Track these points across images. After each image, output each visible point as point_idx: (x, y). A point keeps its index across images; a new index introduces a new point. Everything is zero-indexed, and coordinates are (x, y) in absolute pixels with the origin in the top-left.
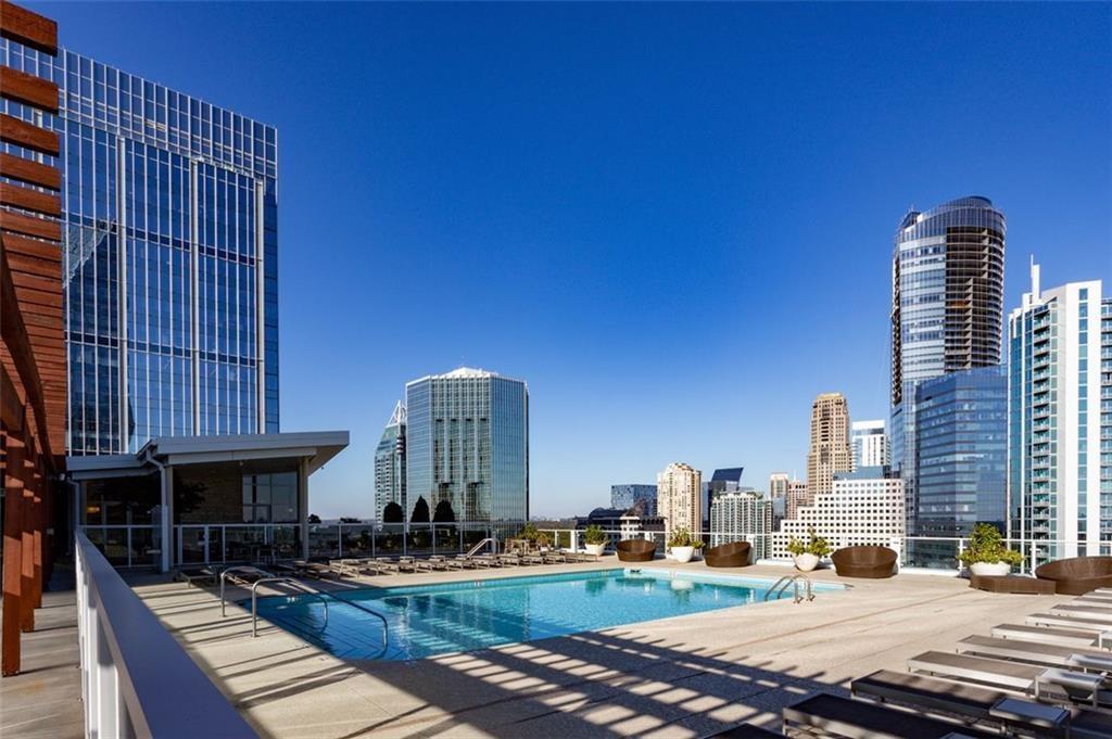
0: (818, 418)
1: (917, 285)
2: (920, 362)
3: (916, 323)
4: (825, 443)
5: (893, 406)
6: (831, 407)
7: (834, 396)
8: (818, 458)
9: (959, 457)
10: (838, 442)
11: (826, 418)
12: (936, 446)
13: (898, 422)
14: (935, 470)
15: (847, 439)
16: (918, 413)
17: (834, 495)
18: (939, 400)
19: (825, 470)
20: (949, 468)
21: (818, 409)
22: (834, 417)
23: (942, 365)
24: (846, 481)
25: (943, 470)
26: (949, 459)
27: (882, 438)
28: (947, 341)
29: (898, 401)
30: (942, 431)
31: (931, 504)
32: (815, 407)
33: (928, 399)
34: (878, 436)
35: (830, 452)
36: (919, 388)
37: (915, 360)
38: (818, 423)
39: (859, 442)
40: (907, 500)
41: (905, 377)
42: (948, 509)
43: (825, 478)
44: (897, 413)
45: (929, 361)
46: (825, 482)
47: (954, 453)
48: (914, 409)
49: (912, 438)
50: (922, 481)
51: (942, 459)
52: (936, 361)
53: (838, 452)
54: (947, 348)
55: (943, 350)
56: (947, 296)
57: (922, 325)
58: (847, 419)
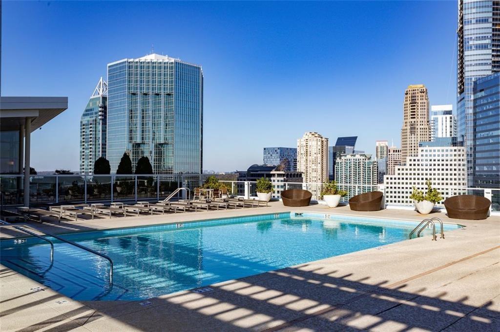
0: (409, 102)
1: (474, 11)
2: (476, 65)
3: (473, 37)
4: (413, 120)
5: (459, 95)
6: (417, 95)
7: (419, 86)
8: (408, 131)
10: (422, 120)
11: (413, 102)
12: (486, 124)
13: (461, 107)
14: (486, 141)
15: (428, 118)
16: (475, 100)
17: (419, 157)
18: (488, 92)
19: (413, 139)
20: (495, 140)
21: (409, 95)
22: (419, 101)
23: (490, 67)
24: (427, 148)
25: (491, 141)
26: (495, 133)
27: (451, 118)
28: (493, 51)
29: (462, 91)
30: (491, 113)
31: (484, 165)
32: (407, 94)
33: (481, 91)
34: (448, 116)
35: (416, 127)
36: (475, 83)
37: (473, 63)
38: (408, 105)
39: (436, 120)
40: (468, 162)
41: (467, 74)
42: (494, 168)
43: (413, 145)
44: (461, 100)
45: (482, 64)
46: (413, 148)
48: (472, 98)
49: (471, 118)
50: (478, 149)
51: (491, 133)
52: (486, 64)
53: (422, 127)
54: (493, 56)
55: (490, 57)
56: (493, 19)
57: (478, 39)
58: (428, 104)
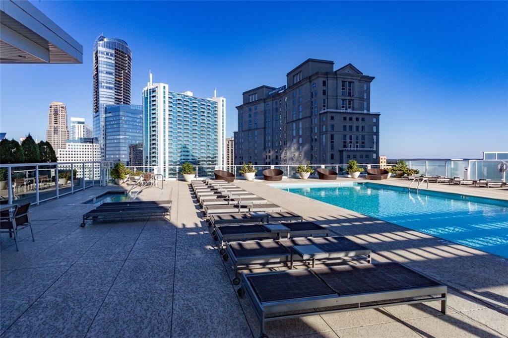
0: (52, 113)
1: (105, 66)
2: (106, 97)
3: (105, 81)
4: (56, 125)
5: (94, 113)
6: (59, 109)
7: (60, 104)
8: (52, 132)
9: (121, 137)
10: (62, 125)
11: (56, 113)
12: (112, 132)
13: (96, 120)
14: (112, 141)
15: (67, 125)
16: (106, 118)
17: (67, 150)
18: (114, 114)
19: (56, 138)
20: (118, 141)
21: (52, 109)
22: (61, 113)
23: (114, 100)
24: (72, 144)
25: (115, 141)
26: (118, 137)
27: (84, 126)
28: (115, 92)
29: (97, 111)
30: (115, 126)
31: (111, 154)
32: (51, 107)
33: (110, 113)
34: (82, 125)
35: (59, 130)
36: (106, 108)
37: (105, 96)
38: (52, 115)
39: (74, 127)
40: (102, 153)
41: (101, 102)
42: (117, 156)
43: (56, 142)
44: (96, 116)
45: (109, 98)
46: (56, 144)
47: (120, 135)
48: (104, 116)
49: (102, 129)
50: (107, 145)
51: (115, 137)
52: (112, 98)
53: (63, 130)
54: (115, 94)
55: (114, 95)
56: (115, 74)
57: (107, 83)
58: (67, 115)
